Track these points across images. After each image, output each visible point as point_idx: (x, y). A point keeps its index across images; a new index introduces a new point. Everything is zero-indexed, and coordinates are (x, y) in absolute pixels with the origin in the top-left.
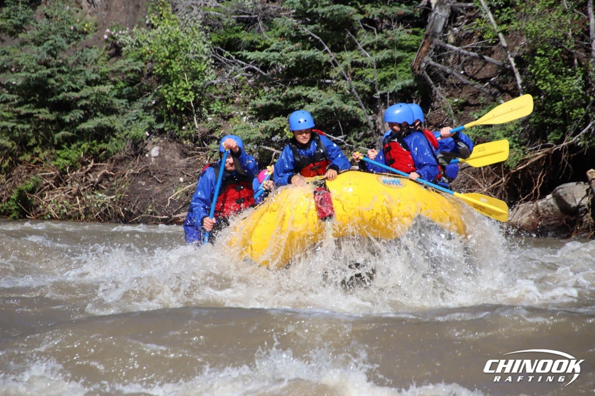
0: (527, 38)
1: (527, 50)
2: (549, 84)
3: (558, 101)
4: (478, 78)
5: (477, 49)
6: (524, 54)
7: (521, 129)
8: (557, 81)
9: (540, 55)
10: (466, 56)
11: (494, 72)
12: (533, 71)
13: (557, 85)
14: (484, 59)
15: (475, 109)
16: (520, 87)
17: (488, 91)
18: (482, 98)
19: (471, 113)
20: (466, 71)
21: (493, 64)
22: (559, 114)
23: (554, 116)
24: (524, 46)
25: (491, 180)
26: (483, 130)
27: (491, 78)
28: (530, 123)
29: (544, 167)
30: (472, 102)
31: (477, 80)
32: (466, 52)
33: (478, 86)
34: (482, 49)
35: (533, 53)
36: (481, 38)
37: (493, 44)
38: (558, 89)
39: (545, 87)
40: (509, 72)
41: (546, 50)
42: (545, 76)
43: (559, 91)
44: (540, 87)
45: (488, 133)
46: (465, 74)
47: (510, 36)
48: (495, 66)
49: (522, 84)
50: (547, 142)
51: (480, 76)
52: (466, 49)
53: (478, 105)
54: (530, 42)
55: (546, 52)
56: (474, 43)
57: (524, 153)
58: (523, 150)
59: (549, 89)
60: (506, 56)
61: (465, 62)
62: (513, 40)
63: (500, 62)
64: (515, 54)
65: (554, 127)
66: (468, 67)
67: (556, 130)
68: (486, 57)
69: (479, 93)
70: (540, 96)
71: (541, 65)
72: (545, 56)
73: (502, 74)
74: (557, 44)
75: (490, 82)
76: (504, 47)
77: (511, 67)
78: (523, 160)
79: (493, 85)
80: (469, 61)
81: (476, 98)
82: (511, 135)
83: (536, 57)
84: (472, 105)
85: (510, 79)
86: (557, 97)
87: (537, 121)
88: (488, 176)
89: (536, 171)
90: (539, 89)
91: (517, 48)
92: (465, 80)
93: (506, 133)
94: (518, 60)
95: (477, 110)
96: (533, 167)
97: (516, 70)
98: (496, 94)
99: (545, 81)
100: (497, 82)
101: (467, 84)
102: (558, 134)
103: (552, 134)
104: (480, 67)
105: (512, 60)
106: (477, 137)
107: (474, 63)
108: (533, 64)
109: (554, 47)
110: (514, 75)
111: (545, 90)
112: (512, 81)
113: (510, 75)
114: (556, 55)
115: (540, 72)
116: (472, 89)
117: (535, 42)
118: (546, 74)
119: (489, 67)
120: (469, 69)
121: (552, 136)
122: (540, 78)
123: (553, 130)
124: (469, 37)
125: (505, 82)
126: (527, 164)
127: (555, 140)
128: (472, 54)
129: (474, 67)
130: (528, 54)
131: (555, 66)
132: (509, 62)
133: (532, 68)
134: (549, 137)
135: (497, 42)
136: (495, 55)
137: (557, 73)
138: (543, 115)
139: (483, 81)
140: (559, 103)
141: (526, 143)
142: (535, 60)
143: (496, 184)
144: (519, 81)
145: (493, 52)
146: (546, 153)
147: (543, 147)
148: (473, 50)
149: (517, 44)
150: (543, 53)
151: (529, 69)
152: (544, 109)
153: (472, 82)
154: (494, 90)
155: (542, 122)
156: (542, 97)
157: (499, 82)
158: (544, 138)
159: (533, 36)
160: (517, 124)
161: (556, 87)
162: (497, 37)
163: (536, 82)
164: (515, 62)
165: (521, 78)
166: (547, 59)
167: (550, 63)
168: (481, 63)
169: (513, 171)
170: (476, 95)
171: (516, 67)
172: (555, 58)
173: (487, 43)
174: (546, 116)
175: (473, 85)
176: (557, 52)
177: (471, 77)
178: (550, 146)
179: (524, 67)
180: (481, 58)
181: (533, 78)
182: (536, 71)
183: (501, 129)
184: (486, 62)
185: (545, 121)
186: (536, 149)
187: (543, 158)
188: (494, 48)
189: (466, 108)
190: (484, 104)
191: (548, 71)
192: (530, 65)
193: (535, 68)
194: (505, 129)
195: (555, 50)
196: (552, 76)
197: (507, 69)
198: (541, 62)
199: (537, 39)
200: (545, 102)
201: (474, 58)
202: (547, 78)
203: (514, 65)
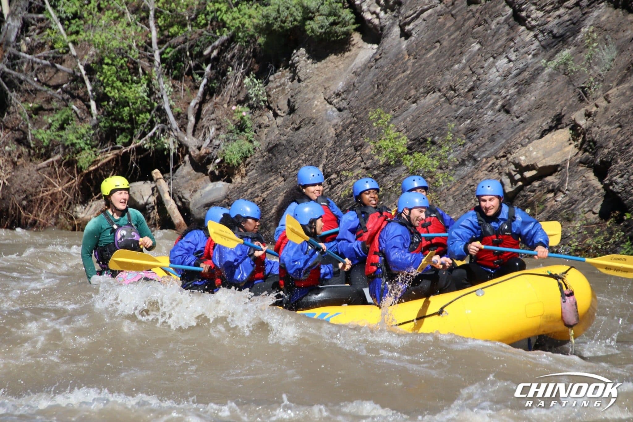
0: (95, 47)
1: (95, 59)
2: (116, 91)
3: (125, 107)
4: (51, 84)
5: (49, 57)
6: (93, 63)
7: (92, 132)
8: (124, 88)
9: (107, 64)
10: (38, 64)
11: (66, 79)
12: (101, 78)
13: (124, 92)
14: (56, 67)
15: (49, 114)
16: (90, 93)
17: (60, 97)
18: (55, 103)
19: (45, 118)
20: (39, 77)
21: (64, 71)
22: (126, 118)
23: (122, 120)
24: (93, 55)
25: (66, 179)
26: (57, 133)
27: (63, 84)
28: (100, 127)
29: (114, 167)
30: (46, 106)
31: (49, 86)
32: (38, 60)
33: (51, 92)
34: (54, 58)
35: (101, 61)
36: (52, 48)
37: (63, 53)
38: (125, 95)
39: (113, 94)
40: (79, 79)
41: (113, 59)
42: (113, 83)
43: (126, 97)
44: (108, 94)
45: (61, 136)
46: (38, 81)
47: (79, 45)
48: (66, 74)
49: (92, 91)
50: (116, 144)
51: (53, 83)
52: (39, 57)
53: (52, 110)
54: (98, 51)
55: (113, 61)
56: (46, 52)
57: (96, 155)
58: (95, 151)
59: (117, 95)
60: (77, 65)
61: (38, 69)
62: (83, 50)
63: (70, 70)
64: (85, 62)
65: (122, 130)
66: (41, 74)
67: (124, 134)
68: (58, 66)
69: (52, 99)
70: (108, 102)
71: (109, 73)
72: (112, 64)
73: (73, 81)
74: (123, 54)
75: (62, 89)
76: (74, 56)
77: (81, 75)
78: (95, 161)
79: (65, 91)
80: (42, 68)
81: (50, 103)
82: (83, 138)
83: (104, 66)
84: (45, 110)
85: (81, 86)
86: (125, 103)
87: (107, 125)
88: (63, 176)
89: (107, 171)
90: (108, 96)
91: (86, 57)
92: (39, 87)
93: (78, 136)
94: (88, 68)
95: (51, 115)
96: (104, 168)
97: (86, 78)
98: (68, 100)
99: (113, 87)
100: (69, 89)
101: (40, 91)
102: (126, 137)
103: (120, 137)
104: (51, 75)
105: (82, 68)
106: (51, 140)
107: (47, 71)
108: (102, 72)
109: (120, 57)
110: (83, 81)
111: (113, 97)
112: (83, 87)
113: (80, 82)
114: (122, 64)
115: (108, 80)
116: (45, 95)
117: (102, 52)
118: (113, 82)
119: (61, 74)
120: (41, 76)
121: (121, 139)
122: (108, 85)
123: (121, 134)
124: (41, 46)
125: (76, 88)
126: (99, 165)
127: (123, 143)
128: (45, 62)
129: (47, 75)
130: (96, 63)
131: (121, 74)
132: (79, 70)
133: (100, 76)
134: (118, 140)
135: (68, 51)
136: (66, 63)
137: (123, 81)
138: (112, 119)
139: (56, 87)
140: (127, 109)
141: (97, 145)
142: (103, 68)
143: (70, 183)
144: (89, 87)
145: (64, 61)
146: (116, 154)
147: (113, 149)
148: (45, 58)
149: (86, 53)
150: (110, 62)
151: (97, 76)
152: (112, 114)
153: (45, 88)
154: (66, 96)
155: (111, 126)
156: (111, 103)
157: (71, 88)
158: (114, 141)
159: (101, 47)
160: (88, 128)
161: (123, 93)
162: (68, 47)
163: (105, 89)
164: (85, 69)
165: (91, 84)
166: (114, 67)
167: (117, 71)
168: (53, 71)
169: (85, 172)
170: (49, 100)
171: (86, 74)
172: (122, 67)
173: (58, 53)
174: (115, 120)
175: (46, 91)
176: (122, 61)
177: (45, 84)
178: (119, 148)
179: (93, 74)
180: (53, 66)
181: (102, 85)
182: (104, 79)
183: (74, 133)
184: (58, 70)
185: (114, 125)
186: (107, 151)
187: (113, 159)
188: (65, 57)
189: (40, 112)
190: (57, 109)
191: (115, 79)
192: (98, 73)
193: (103, 76)
194: (77, 133)
195: (121, 59)
196: (119, 84)
197: (77, 76)
198: (109, 70)
199: (104, 49)
200: (113, 108)
201: (47, 66)
202: (115, 85)
203: (84, 72)
